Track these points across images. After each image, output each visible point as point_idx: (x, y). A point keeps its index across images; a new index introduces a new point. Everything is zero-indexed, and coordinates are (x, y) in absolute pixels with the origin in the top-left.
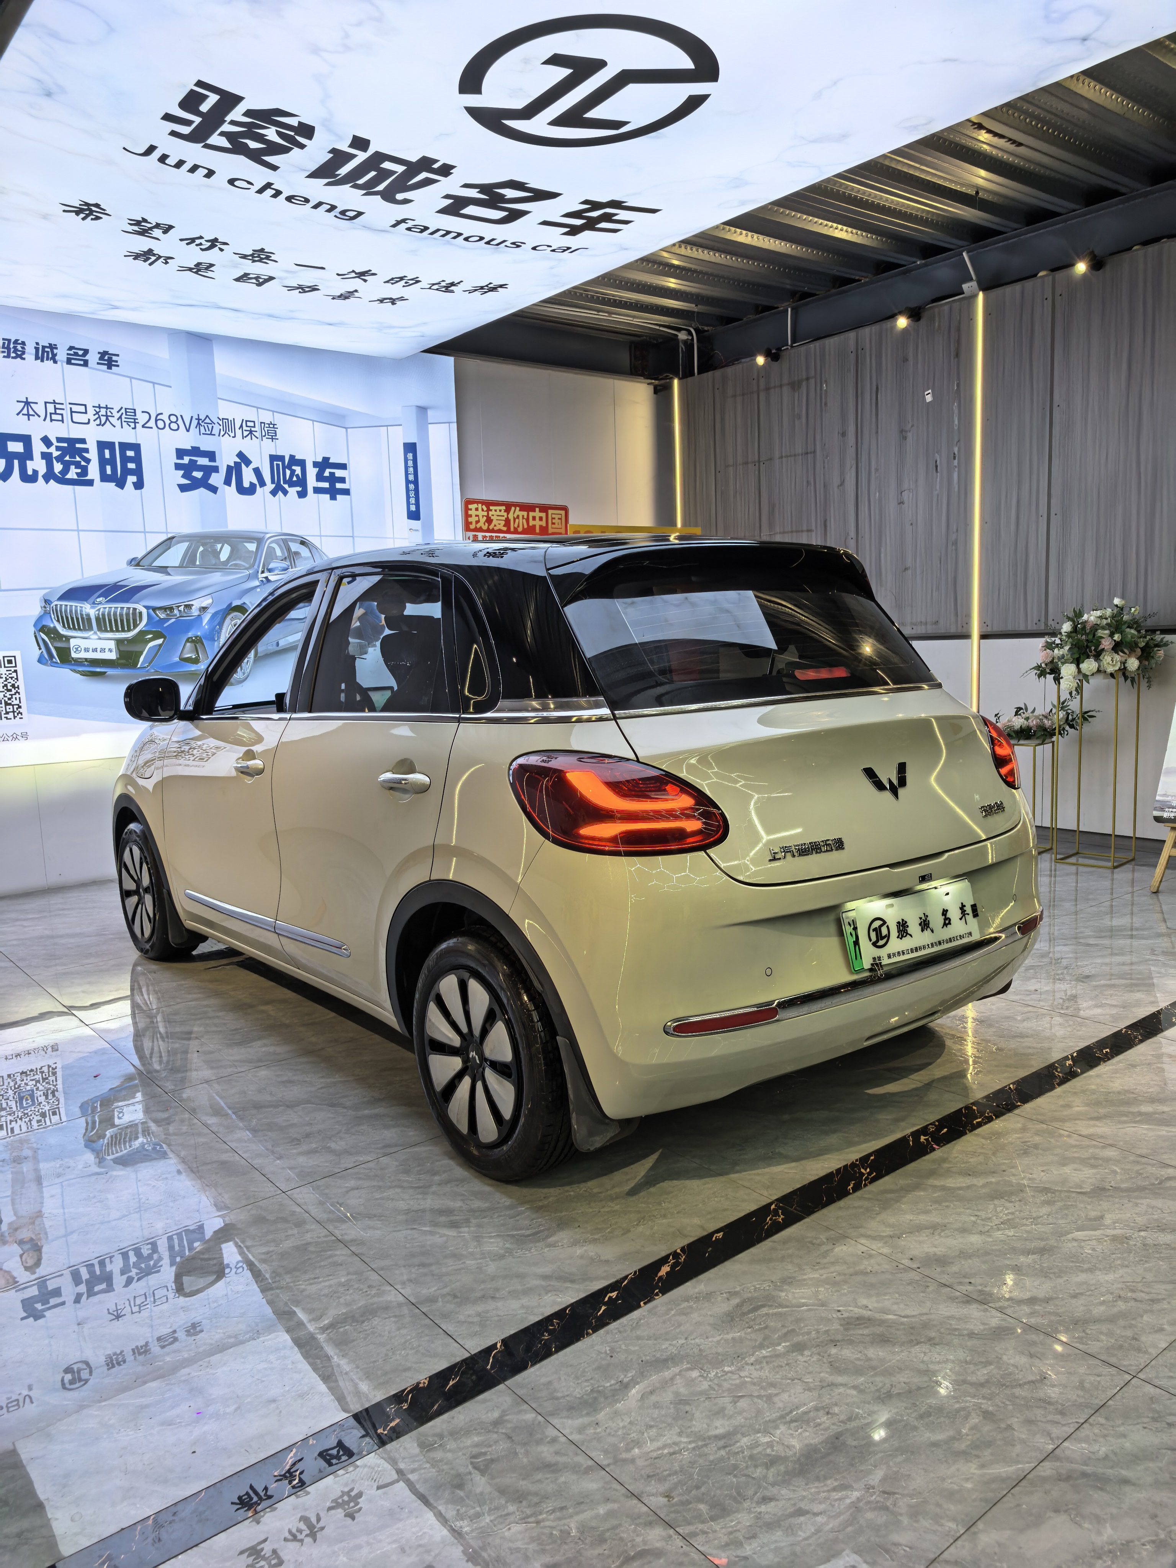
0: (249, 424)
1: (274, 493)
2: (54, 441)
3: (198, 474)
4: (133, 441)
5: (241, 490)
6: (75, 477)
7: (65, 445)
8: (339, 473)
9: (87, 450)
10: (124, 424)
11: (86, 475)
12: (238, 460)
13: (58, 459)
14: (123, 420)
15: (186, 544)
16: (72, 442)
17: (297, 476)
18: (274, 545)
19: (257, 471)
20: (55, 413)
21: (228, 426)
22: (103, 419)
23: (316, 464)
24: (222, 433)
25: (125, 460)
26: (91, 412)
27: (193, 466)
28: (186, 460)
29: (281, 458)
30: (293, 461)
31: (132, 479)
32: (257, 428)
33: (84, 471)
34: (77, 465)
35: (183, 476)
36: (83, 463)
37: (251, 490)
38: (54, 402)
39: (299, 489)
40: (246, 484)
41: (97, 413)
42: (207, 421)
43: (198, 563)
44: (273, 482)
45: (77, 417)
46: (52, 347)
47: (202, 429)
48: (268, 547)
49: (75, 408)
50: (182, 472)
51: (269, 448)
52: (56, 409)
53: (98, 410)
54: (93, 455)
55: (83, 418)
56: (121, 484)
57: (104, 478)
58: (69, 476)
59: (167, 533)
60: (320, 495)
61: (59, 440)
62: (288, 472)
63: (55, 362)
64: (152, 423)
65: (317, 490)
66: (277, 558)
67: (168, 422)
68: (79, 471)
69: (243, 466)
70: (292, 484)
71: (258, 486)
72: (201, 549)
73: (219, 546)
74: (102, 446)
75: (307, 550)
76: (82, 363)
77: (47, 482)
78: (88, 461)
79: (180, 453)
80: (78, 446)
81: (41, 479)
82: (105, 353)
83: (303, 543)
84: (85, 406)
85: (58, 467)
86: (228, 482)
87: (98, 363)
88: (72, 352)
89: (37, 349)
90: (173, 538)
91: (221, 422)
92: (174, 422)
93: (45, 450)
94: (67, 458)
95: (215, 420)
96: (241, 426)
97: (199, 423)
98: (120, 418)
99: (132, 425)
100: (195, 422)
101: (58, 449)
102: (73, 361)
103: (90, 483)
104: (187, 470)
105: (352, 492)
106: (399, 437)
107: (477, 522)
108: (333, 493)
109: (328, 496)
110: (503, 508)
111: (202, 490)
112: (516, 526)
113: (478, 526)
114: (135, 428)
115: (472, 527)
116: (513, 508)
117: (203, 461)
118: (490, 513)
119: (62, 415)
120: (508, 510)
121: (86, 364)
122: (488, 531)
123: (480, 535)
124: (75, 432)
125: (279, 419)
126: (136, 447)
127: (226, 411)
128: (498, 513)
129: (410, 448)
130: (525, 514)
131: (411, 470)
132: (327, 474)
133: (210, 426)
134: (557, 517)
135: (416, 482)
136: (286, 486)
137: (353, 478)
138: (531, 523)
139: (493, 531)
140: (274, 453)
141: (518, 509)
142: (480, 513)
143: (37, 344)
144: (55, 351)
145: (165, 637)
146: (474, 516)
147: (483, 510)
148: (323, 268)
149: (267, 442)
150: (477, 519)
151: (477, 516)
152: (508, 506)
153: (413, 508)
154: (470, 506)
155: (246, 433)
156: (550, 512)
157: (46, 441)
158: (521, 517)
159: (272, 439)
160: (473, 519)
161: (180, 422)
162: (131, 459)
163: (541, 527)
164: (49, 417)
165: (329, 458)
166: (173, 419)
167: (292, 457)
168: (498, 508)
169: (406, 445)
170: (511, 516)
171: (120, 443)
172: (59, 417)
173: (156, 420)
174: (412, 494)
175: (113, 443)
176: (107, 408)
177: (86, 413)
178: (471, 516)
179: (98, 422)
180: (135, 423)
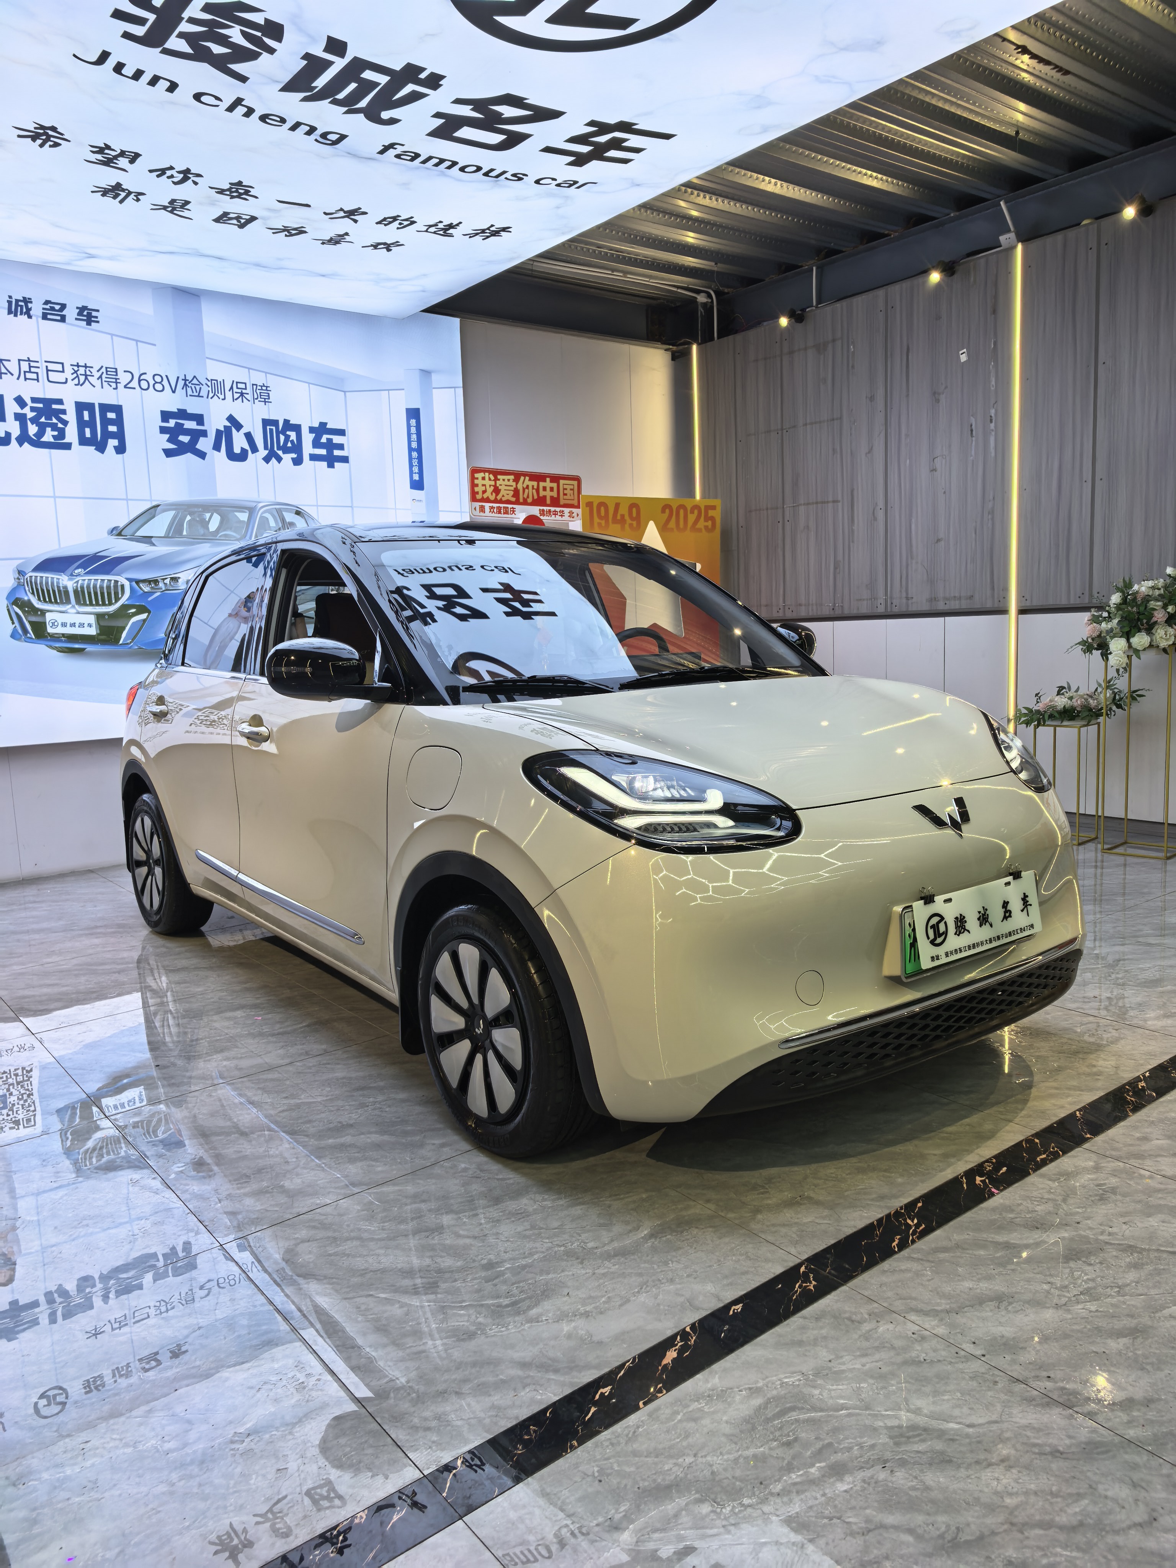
0: (240, 386)
1: (267, 459)
2: (28, 401)
3: (185, 439)
4: (114, 402)
5: (232, 456)
6: (52, 440)
7: (41, 405)
8: (337, 439)
9: (64, 412)
10: (105, 384)
11: (64, 438)
12: (229, 424)
13: (34, 421)
14: (104, 379)
15: (172, 513)
16: (48, 402)
17: (292, 442)
18: (267, 515)
19: (249, 436)
20: (30, 372)
21: (217, 388)
22: (82, 378)
23: (312, 430)
24: (211, 395)
25: (106, 422)
26: (69, 370)
27: (179, 430)
28: (172, 423)
29: (275, 423)
30: (288, 425)
31: (113, 443)
32: (249, 390)
33: (62, 434)
34: (54, 427)
35: (169, 440)
36: (60, 425)
37: (242, 457)
38: (29, 360)
39: (294, 456)
40: (237, 450)
41: (76, 372)
42: (195, 381)
43: (185, 533)
44: (266, 448)
45: (53, 376)
46: (27, 301)
47: (189, 390)
48: (261, 517)
49: (51, 366)
50: (167, 436)
51: (263, 411)
52: (30, 367)
53: (76, 369)
54: (71, 416)
55: (61, 377)
56: (101, 448)
57: (83, 441)
58: (44, 439)
59: (151, 501)
60: (316, 462)
61: (34, 400)
62: (282, 438)
63: (30, 317)
64: (135, 383)
65: (313, 457)
66: (270, 528)
67: (152, 382)
68: (56, 433)
69: (234, 430)
70: (286, 450)
71: (250, 452)
72: (188, 518)
73: (208, 515)
74: (81, 407)
75: (303, 520)
76: (59, 318)
77: (21, 445)
78: (65, 423)
79: (166, 416)
80: (54, 406)
81: (14, 442)
82: (84, 308)
83: (298, 513)
84: (62, 364)
85: (33, 429)
86: (217, 447)
87: (76, 319)
88: (48, 307)
89: (10, 303)
90: (158, 506)
91: (209, 384)
92: (159, 382)
93: (18, 410)
94: (43, 420)
95: (204, 381)
96: (232, 388)
97: (185, 384)
98: (100, 377)
99: (114, 385)
100: (181, 383)
101: (33, 409)
102: (49, 317)
103: (68, 446)
104: (173, 434)
105: (350, 459)
106: (401, 403)
107: (484, 492)
108: (331, 461)
109: (325, 463)
110: (512, 477)
111: (189, 456)
112: (525, 496)
113: (485, 496)
114: (116, 388)
115: (479, 497)
116: (522, 478)
117: (190, 425)
118: (498, 483)
119: (37, 373)
120: (516, 480)
121: (63, 319)
122: (495, 501)
123: (487, 505)
124: (52, 392)
125: (272, 382)
126: (118, 409)
127: (216, 371)
128: (506, 483)
129: (413, 414)
130: (535, 484)
131: (414, 437)
132: (324, 439)
133: (198, 387)
134: (569, 487)
135: (419, 450)
136: (280, 453)
137: (351, 445)
138: (542, 493)
139: (501, 502)
140: (267, 418)
141: (527, 478)
142: (487, 482)
143: (10, 297)
144: (30, 305)
145: (149, 612)
146: (480, 485)
147: (490, 479)
148: (308, 206)
149: (259, 405)
150: (484, 488)
151: (483, 485)
152: (517, 476)
153: (416, 477)
154: (476, 475)
155: (236, 396)
156: (562, 482)
157: (20, 401)
158: (530, 487)
159: (265, 402)
160: (479, 489)
161: (165, 382)
162: (112, 422)
163: (552, 497)
164: (23, 375)
165: (326, 424)
166: (158, 379)
167: (286, 422)
168: (506, 477)
169: (408, 410)
170: (520, 486)
171: (100, 405)
172: (34, 376)
173: (140, 381)
174: (415, 462)
175: (93, 405)
176: (86, 367)
177: (63, 371)
178: (477, 485)
179: (76, 381)
180: (116, 383)
